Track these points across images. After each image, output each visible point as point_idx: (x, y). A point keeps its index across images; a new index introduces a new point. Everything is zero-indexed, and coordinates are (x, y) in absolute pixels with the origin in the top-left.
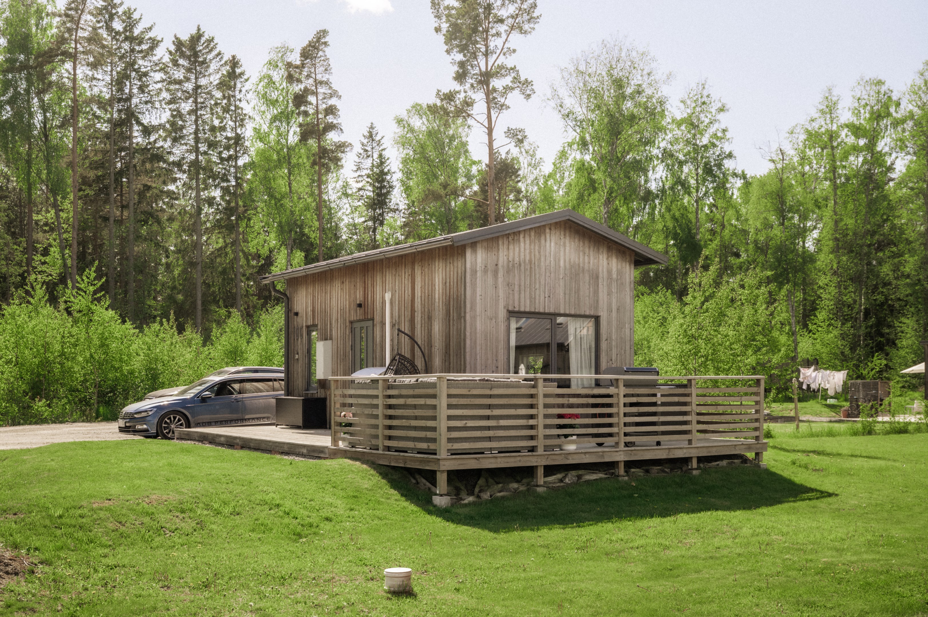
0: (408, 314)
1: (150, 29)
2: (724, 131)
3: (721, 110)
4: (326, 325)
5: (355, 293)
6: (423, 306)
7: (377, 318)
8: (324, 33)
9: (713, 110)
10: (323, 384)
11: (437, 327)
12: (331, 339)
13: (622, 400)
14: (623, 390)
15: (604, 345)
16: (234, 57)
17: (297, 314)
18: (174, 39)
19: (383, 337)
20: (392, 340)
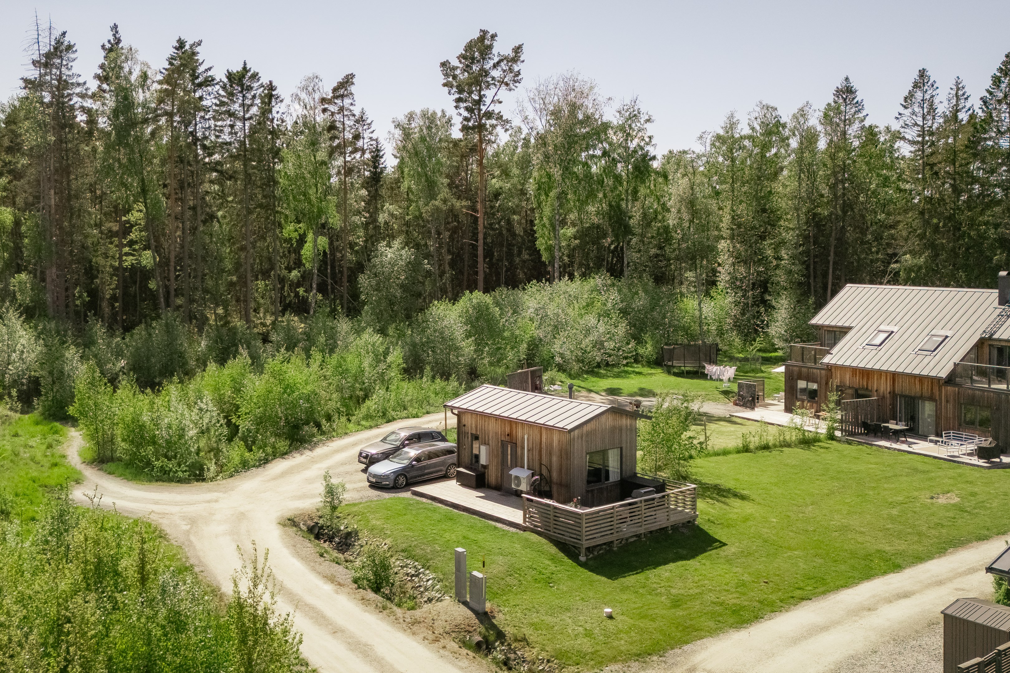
0: (538, 447)
1: (210, 69)
2: (650, 138)
3: (648, 121)
4: (485, 437)
5: (505, 427)
6: (547, 447)
7: (519, 444)
8: (352, 76)
9: (642, 121)
10: (485, 467)
11: (555, 459)
12: (488, 444)
13: (643, 508)
14: (643, 504)
15: (624, 459)
16: (271, 82)
17: (464, 426)
18: (226, 73)
19: (523, 454)
20: (528, 457)
